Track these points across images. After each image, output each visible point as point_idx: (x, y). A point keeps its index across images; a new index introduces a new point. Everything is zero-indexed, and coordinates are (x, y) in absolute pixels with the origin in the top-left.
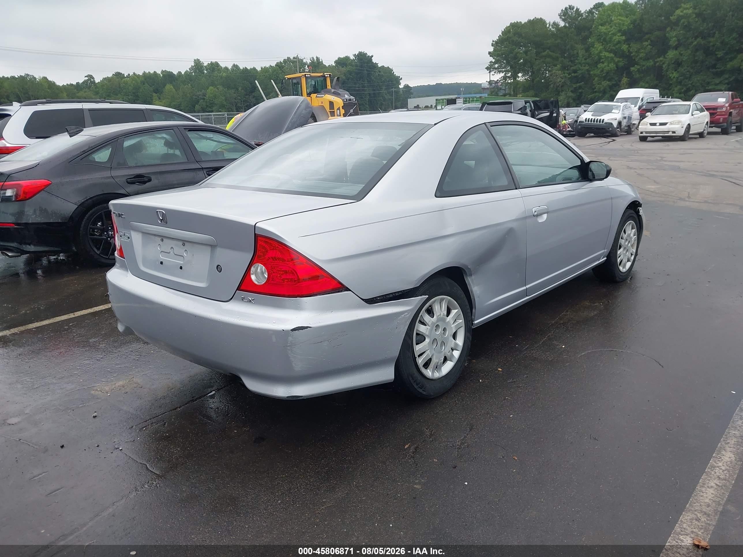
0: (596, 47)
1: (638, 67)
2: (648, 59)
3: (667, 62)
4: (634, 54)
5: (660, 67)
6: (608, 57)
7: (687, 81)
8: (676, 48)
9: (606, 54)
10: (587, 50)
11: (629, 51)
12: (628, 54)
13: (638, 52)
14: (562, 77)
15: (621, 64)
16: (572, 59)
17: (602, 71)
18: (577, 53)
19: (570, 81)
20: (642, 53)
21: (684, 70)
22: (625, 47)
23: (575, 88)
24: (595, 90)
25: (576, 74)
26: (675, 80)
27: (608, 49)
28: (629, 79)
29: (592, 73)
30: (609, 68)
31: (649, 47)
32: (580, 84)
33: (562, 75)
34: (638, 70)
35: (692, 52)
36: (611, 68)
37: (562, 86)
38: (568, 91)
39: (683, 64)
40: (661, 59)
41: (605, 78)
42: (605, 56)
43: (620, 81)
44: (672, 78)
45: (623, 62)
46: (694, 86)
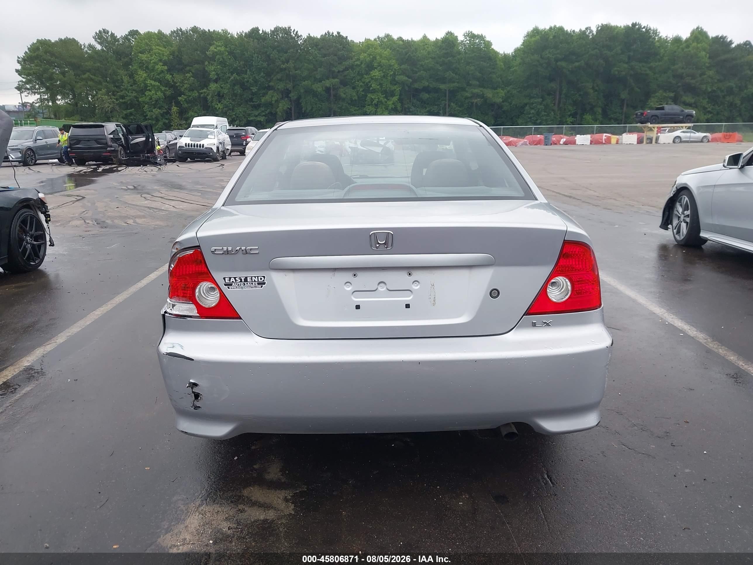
0: (140, 74)
1: (185, 97)
2: (193, 90)
3: (211, 94)
4: (178, 84)
5: (205, 99)
6: (154, 85)
7: (231, 112)
8: (216, 81)
9: (151, 82)
10: (131, 76)
11: (173, 81)
12: (173, 84)
13: (182, 82)
14: (110, 102)
15: (168, 93)
16: (117, 84)
17: (151, 99)
18: (122, 79)
19: (119, 107)
20: (186, 83)
21: (227, 102)
22: (169, 77)
23: (126, 114)
24: (147, 117)
25: (124, 100)
26: (220, 110)
27: (152, 78)
28: (178, 108)
29: (140, 100)
30: (156, 96)
31: (192, 78)
32: (130, 110)
33: (109, 101)
34: (185, 100)
35: (230, 86)
36: (159, 97)
37: (111, 112)
38: (119, 117)
39: (225, 96)
40: (205, 90)
41: (155, 106)
42: (151, 84)
43: (170, 110)
44: (217, 109)
45: (169, 91)
46: (237, 117)
